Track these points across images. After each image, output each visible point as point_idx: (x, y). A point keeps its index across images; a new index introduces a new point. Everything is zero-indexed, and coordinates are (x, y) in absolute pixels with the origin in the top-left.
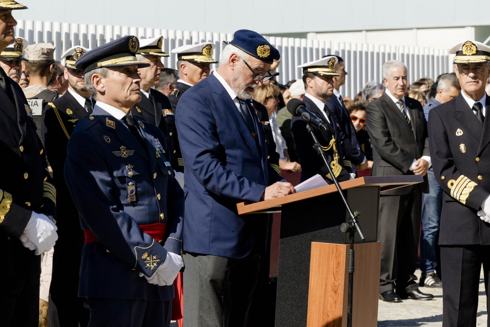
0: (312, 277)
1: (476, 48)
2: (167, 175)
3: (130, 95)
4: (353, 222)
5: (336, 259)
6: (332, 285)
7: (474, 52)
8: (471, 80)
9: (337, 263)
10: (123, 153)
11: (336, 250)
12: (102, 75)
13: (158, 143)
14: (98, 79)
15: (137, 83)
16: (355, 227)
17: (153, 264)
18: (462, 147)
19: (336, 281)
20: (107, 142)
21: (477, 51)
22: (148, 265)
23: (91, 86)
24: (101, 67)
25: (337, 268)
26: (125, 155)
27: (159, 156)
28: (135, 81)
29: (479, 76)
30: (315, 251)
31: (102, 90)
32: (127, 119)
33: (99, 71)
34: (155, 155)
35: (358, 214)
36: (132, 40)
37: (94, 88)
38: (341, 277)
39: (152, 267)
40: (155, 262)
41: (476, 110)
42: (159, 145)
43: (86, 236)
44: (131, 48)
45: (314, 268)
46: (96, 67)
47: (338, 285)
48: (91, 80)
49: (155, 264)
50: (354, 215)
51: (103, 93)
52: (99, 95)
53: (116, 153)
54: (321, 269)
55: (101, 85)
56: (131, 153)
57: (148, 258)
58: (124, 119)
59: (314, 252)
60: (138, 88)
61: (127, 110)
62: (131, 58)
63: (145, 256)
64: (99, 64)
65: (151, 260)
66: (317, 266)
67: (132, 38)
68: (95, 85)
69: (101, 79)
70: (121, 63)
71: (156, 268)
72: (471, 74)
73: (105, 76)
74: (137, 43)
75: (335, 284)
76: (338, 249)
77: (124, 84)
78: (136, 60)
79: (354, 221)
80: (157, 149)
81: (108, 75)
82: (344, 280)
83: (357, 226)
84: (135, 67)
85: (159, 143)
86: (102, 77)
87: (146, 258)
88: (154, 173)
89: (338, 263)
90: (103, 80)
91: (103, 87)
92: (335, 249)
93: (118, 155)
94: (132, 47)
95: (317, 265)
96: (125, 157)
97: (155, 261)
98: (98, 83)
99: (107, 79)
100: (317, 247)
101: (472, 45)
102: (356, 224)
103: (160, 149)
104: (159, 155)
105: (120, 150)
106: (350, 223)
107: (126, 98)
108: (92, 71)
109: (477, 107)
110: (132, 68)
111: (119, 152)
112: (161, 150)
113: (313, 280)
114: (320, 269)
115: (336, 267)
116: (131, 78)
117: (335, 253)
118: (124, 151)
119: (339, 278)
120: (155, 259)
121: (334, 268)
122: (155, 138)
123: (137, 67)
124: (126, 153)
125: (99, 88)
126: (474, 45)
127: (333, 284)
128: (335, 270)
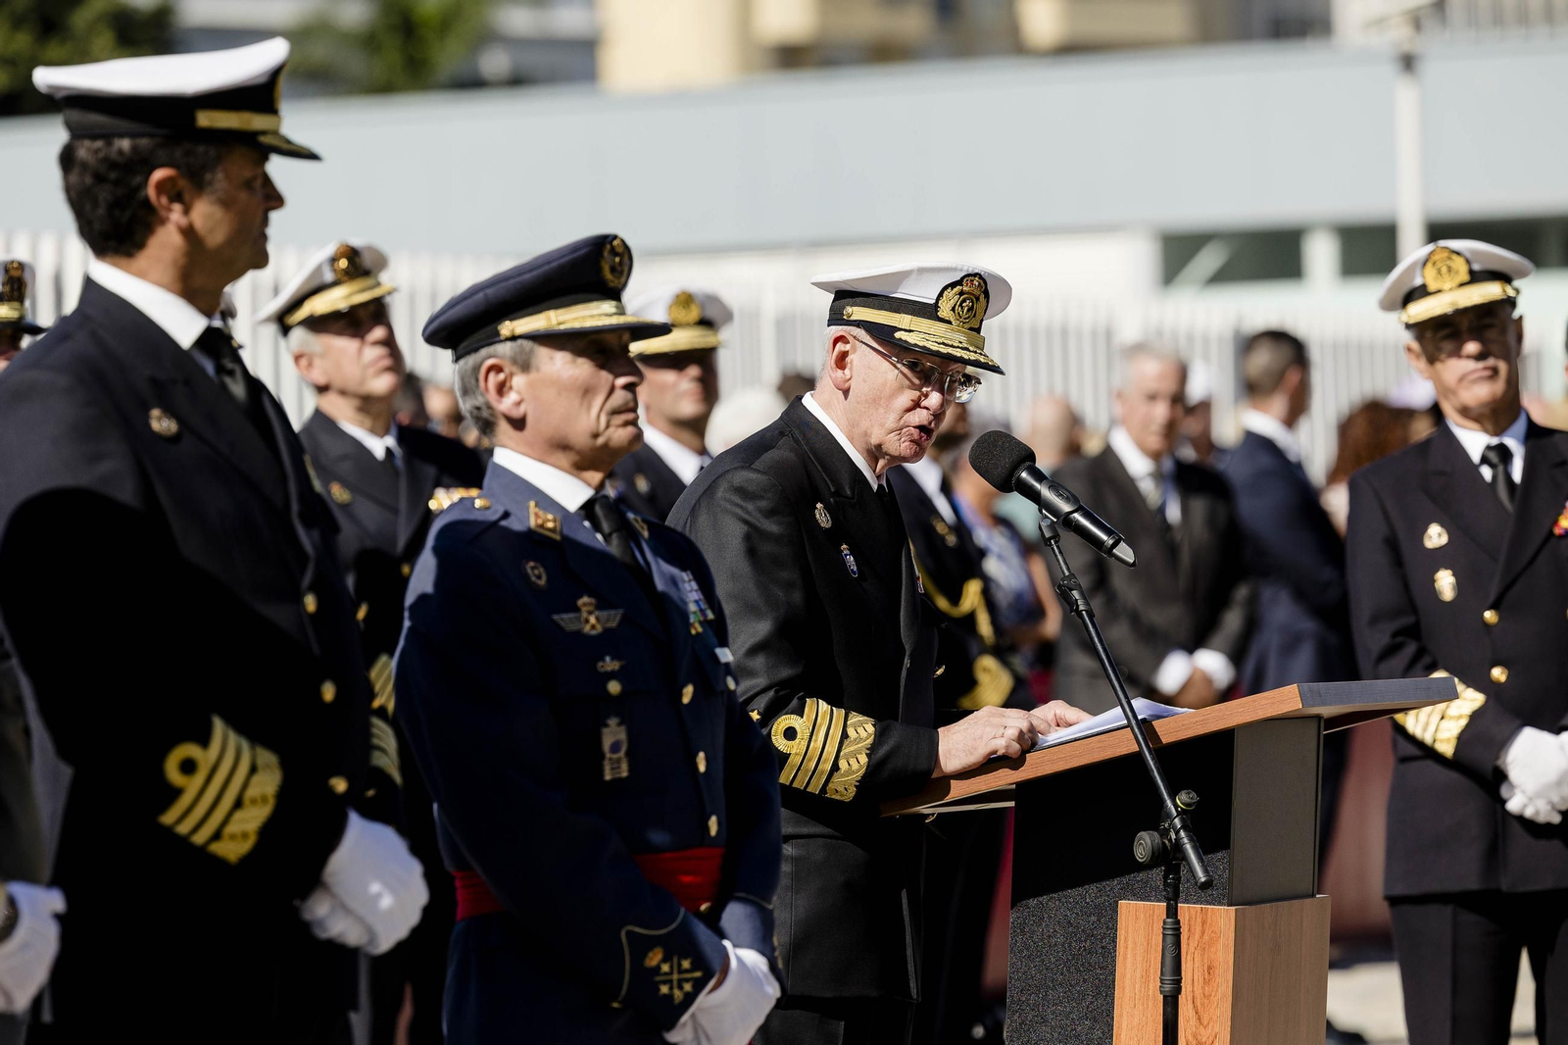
0: (1121, 1016)
1: (1468, 262)
2: (722, 692)
3: (608, 426)
4: (1174, 828)
5: (1203, 955)
6: (1190, 1038)
7: (1465, 277)
8: (1471, 365)
9: (1206, 968)
10: (587, 621)
11: (1203, 926)
12: (514, 361)
13: (690, 586)
14: (502, 376)
15: (630, 387)
16: (1178, 846)
17: (681, 988)
18: (1445, 582)
19: (1205, 1027)
20: (534, 583)
21: (1471, 272)
22: (664, 989)
23: (479, 401)
24: (513, 338)
25: (1206, 982)
26: (593, 627)
27: (700, 629)
28: (622, 381)
29: (1494, 348)
30: (1130, 931)
31: (517, 413)
32: (598, 509)
33: (505, 349)
34: (688, 625)
35: (1188, 801)
36: (613, 248)
37: (489, 407)
38: (1218, 1012)
39: (678, 994)
40: (687, 980)
41: (1492, 466)
42: (694, 593)
43: (460, 895)
44: (608, 275)
45: (1128, 982)
46: (494, 338)
47: (1211, 1039)
48: (477, 380)
49: (688, 987)
50: (1176, 806)
51: (519, 424)
52: (504, 428)
53: (565, 619)
54: (1151, 987)
55: (512, 397)
56: (614, 618)
57: (665, 968)
58: (588, 508)
59: (1127, 932)
60: (631, 405)
61: (596, 477)
62: (608, 306)
63: (654, 958)
64: (507, 328)
65: (675, 971)
66: (1138, 981)
67: (611, 243)
68: (492, 396)
69: (512, 375)
70: (577, 325)
71: (690, 999)
72: (1472, 347)
73: (525, 367)
74: (626, 259)
75: (1199, 1037)
76: (1209, 921)
77: (587, 392)
78: (621, 312)
79: (1177, 822)
80: (692, 607)
81: (534, 362)
82: (1229, 1023)
83: (1186, 840)
84: (620, 337)
85: (694, 585)
86: (514, 369)
87: (658, 968)
88: (684, 685)
89: (1209, 968)
90: (519, 381)
91: (518, 404)
92: (1199, 920)
93: (571, 627)
94: (613, 270)
95: (1138, 976)
96: (594, 632)
97: (688, 976)
98: (502, 389)
99: (533, 375)
100: (1137, 918)
101: (1454, 257)
102: (1182, 834)
103: (699, 605)
104: (697, 625)
105: (577, 610)
106: (1165, 833)
107: (596, 436)
108: (484, 352)
109: (1493, 456)
110: (612, 339)
111: (576, 618)
112: (702, 611)
113: (1124, 1026)
114: (1148, 989)
115: (1201, 979)
116: (610, 371)
117: (1197, 937)
118: (590, 613)
119: (1215, 1018)
120: (687, 971)
121: (1196, 984)
122: (683, 569)
123: (626, 336)
124: (597, 619)
125: (506, 404)
126: (1458, 253)
127: (1195, 1036)
128: (1198, 992)
